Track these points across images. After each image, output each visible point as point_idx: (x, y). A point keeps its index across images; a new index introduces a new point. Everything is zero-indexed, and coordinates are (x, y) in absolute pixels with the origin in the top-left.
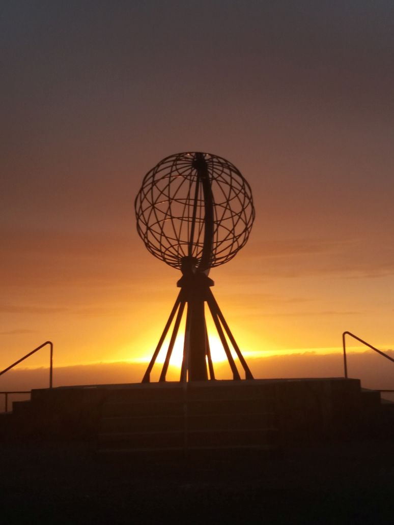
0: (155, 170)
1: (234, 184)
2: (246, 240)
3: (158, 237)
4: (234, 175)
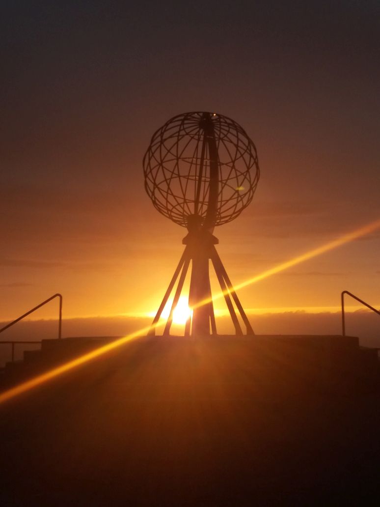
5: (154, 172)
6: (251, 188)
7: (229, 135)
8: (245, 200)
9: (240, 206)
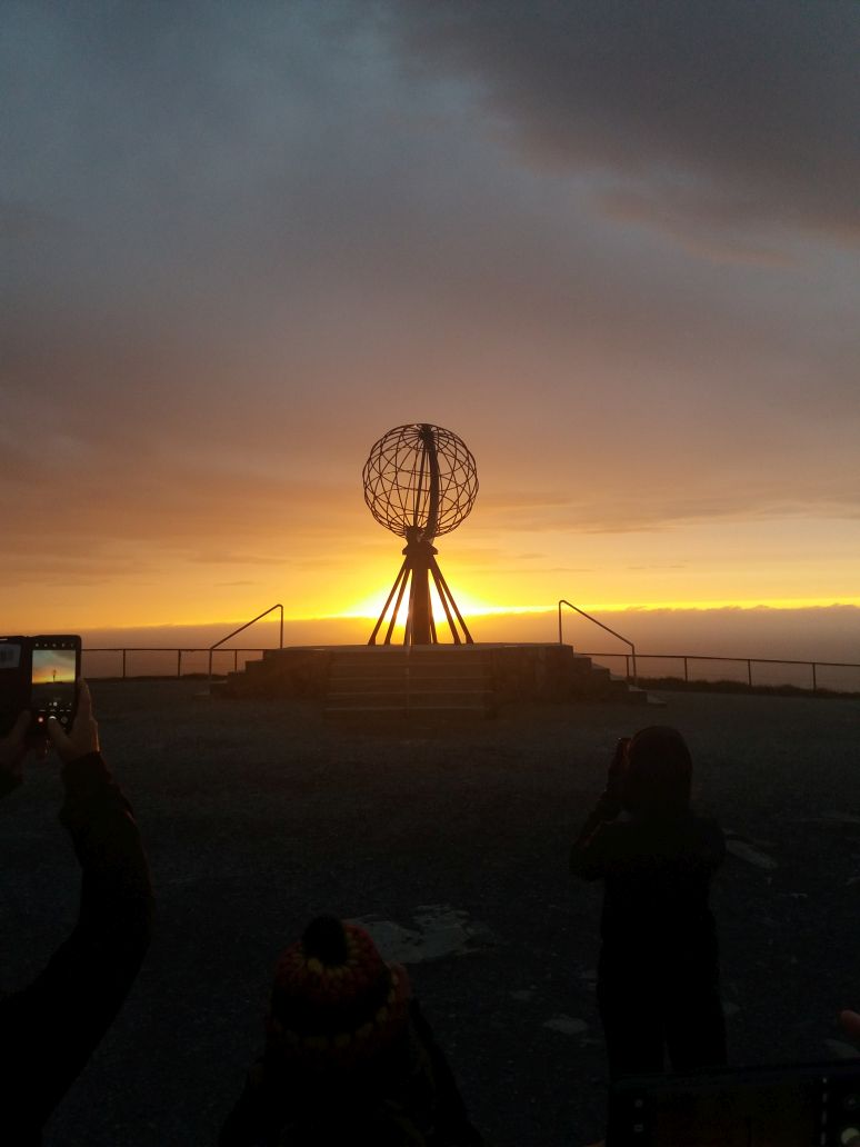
0: (382, 442)
1: (459, 456)
2: (469, 511)
3: (385, 505)
4: (458, 446)
5: (374, 484)
6: (469, 501)
7: (449, 446)
8: (464, 512)
9: (459, 517)
